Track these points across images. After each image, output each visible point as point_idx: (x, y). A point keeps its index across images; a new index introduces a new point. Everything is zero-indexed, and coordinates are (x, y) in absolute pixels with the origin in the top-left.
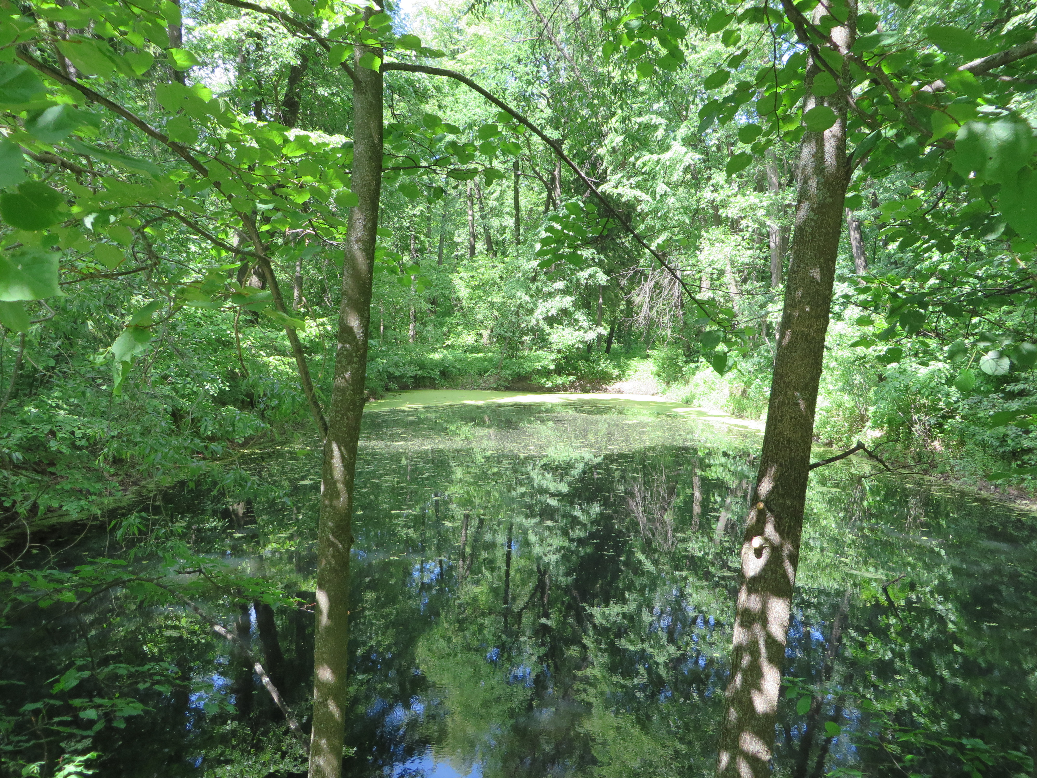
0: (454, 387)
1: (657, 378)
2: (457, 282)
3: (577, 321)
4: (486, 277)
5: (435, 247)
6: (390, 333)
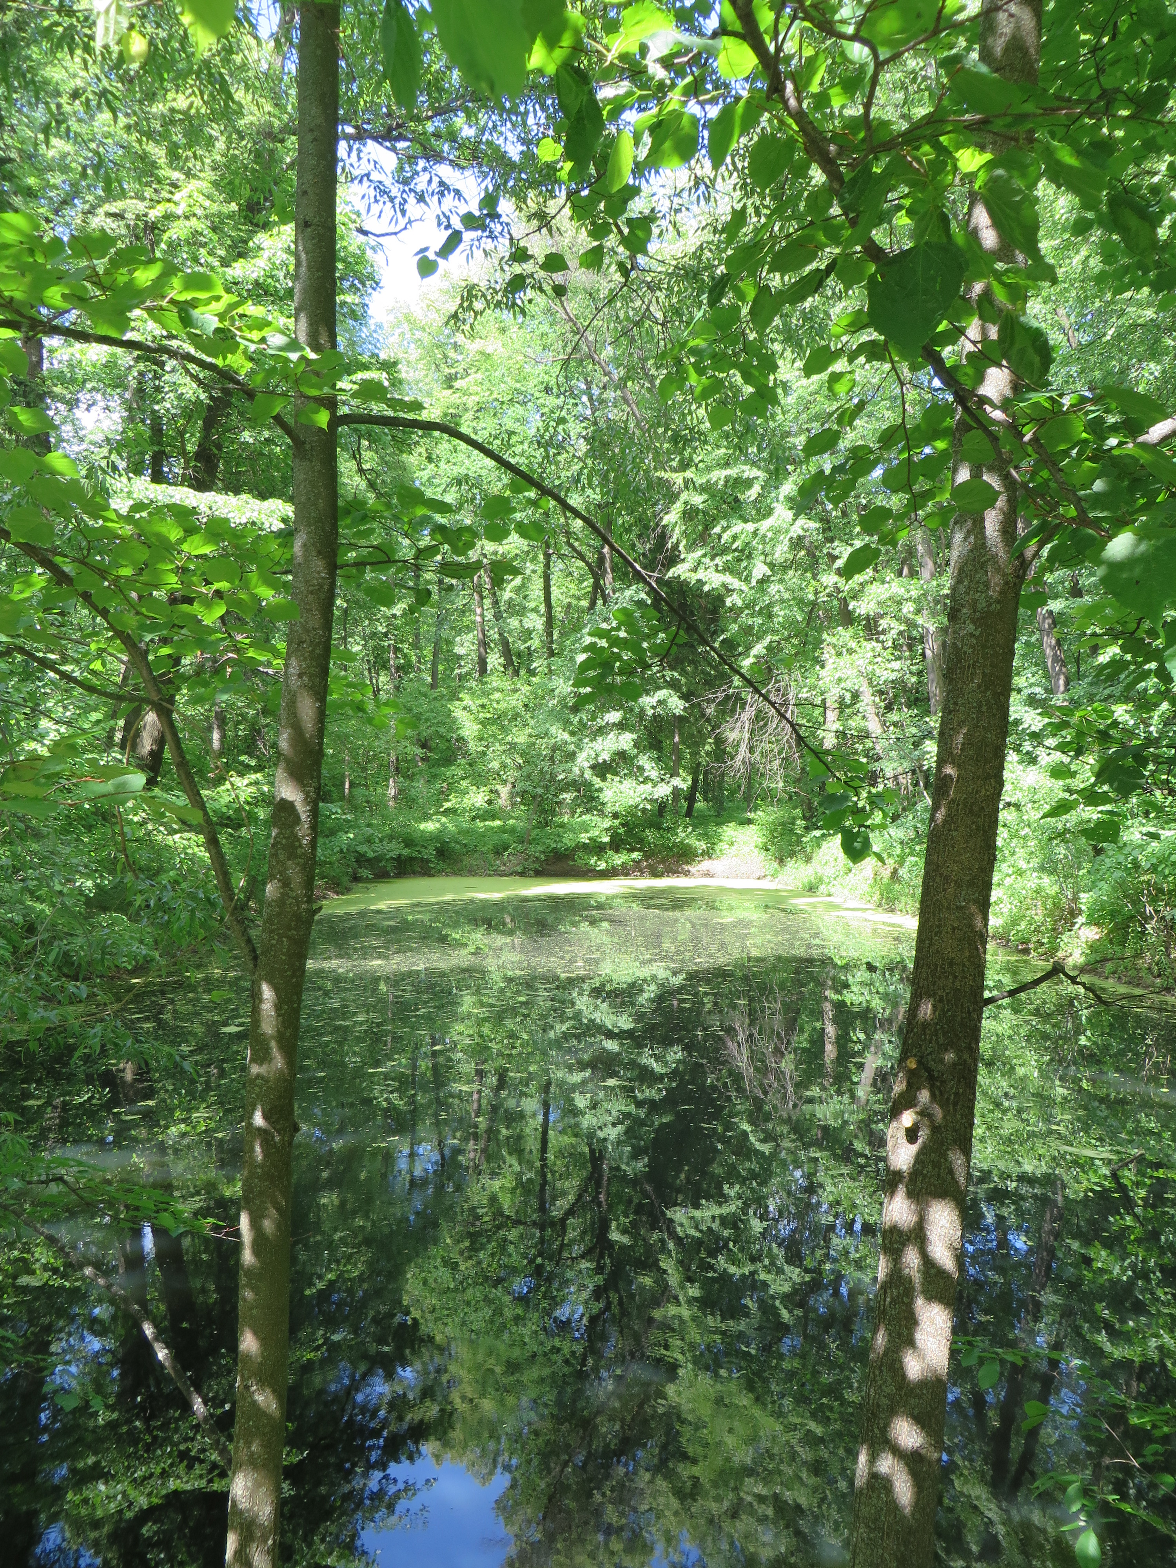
0: (458, 873)
1: (764, 853)
2: (459, 714)
3: (641, 769)
4: (503, 706)
5: (425, 663)
6: (360, 791)
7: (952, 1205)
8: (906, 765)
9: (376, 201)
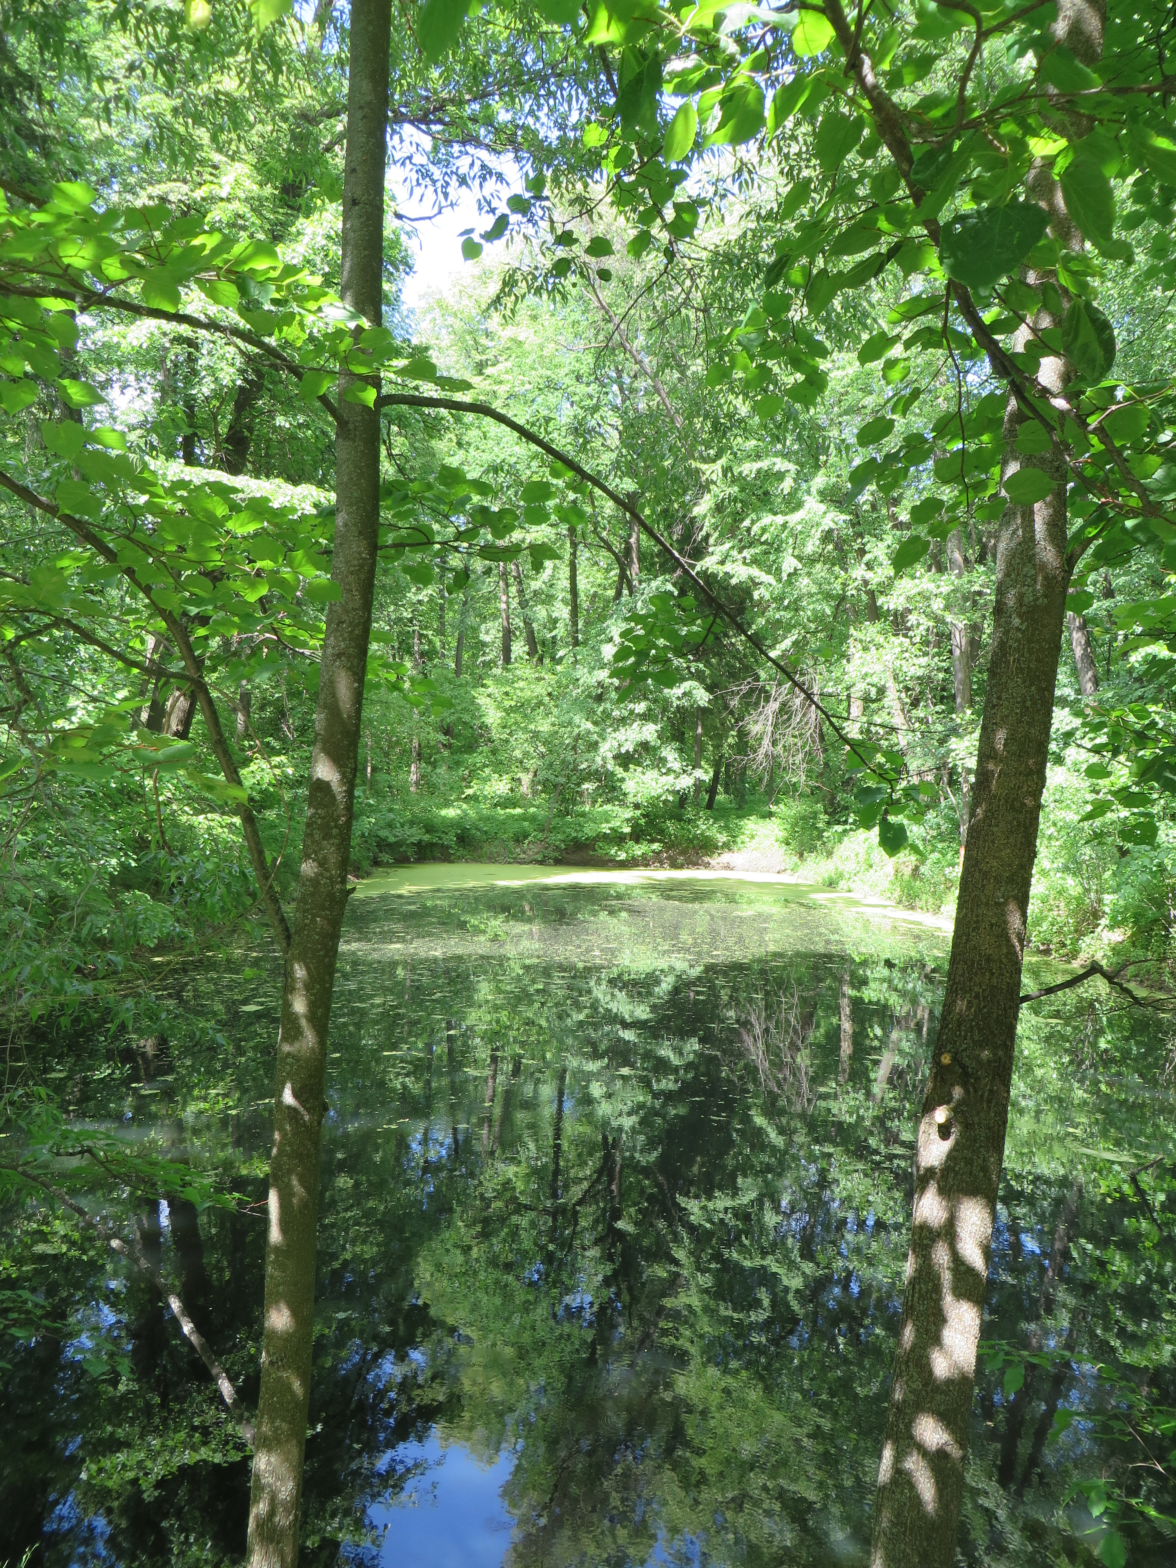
0: (479, 860)
1: (785, 847)
2: (482, 701)
3: (663, 760)
4: (527, 694)
5: (449, 650)
6: (381, 777)
7: (983, 1201)
8: (931, 763)
9: (418, 184)
